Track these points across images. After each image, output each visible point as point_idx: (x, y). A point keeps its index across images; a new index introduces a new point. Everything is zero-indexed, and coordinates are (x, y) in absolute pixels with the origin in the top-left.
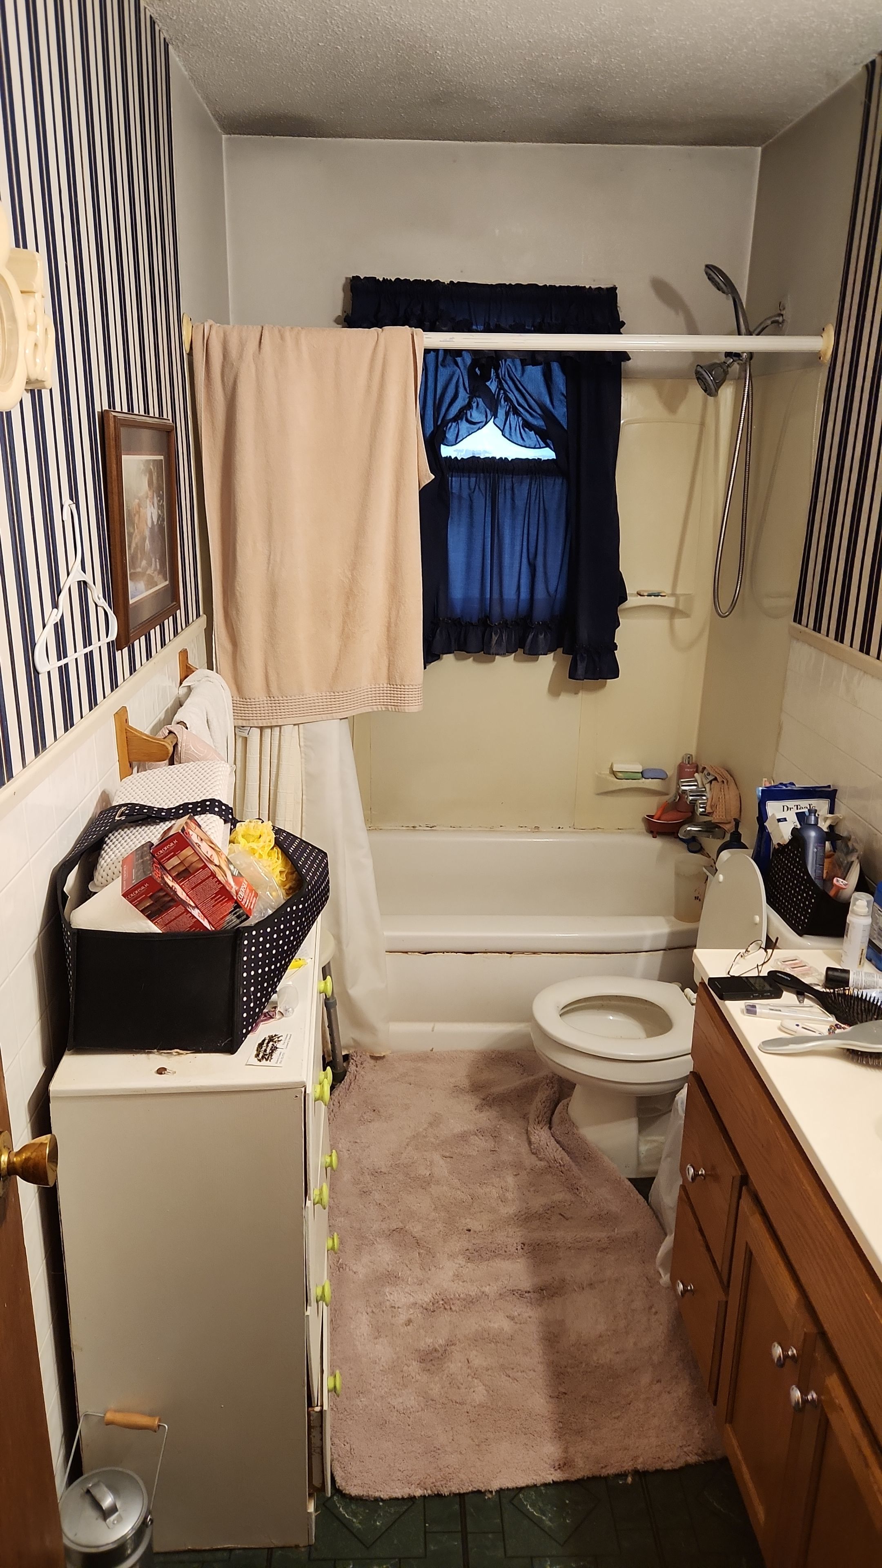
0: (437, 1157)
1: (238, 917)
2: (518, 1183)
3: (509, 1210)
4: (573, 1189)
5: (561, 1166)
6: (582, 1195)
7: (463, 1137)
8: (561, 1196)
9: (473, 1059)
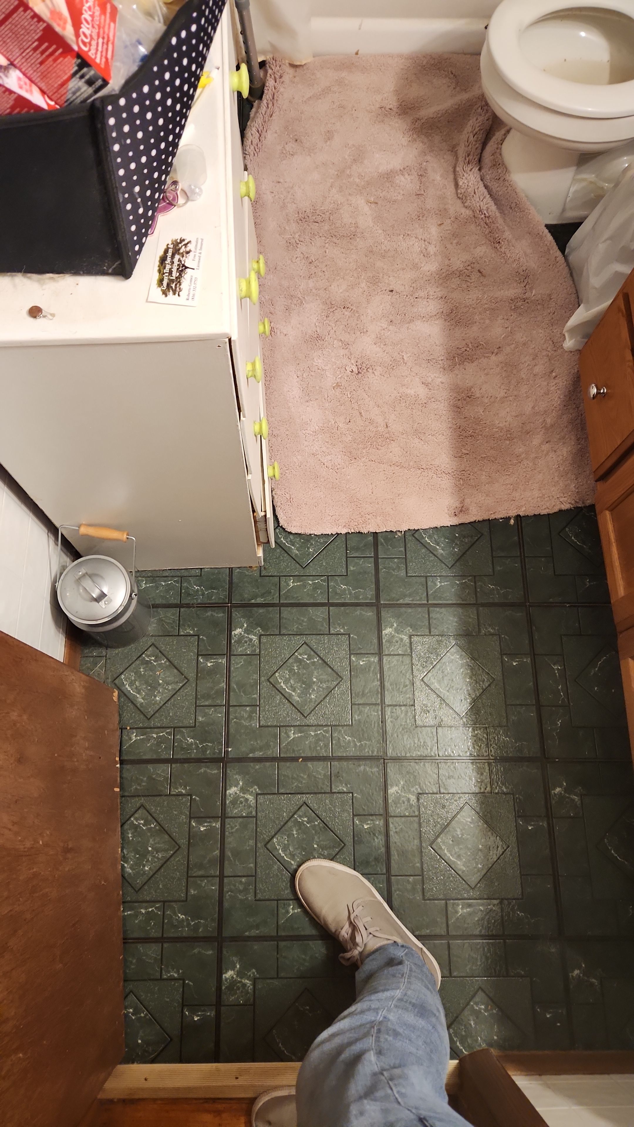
0: (360, 202)
1: (90, 83)
2: (441, 235)
3: (431, 267)
4: (495, 242)
5: (485, 217)
6: (503, 250)
7: (388, 177)
8: (483, 251)
9: (402, 67)
